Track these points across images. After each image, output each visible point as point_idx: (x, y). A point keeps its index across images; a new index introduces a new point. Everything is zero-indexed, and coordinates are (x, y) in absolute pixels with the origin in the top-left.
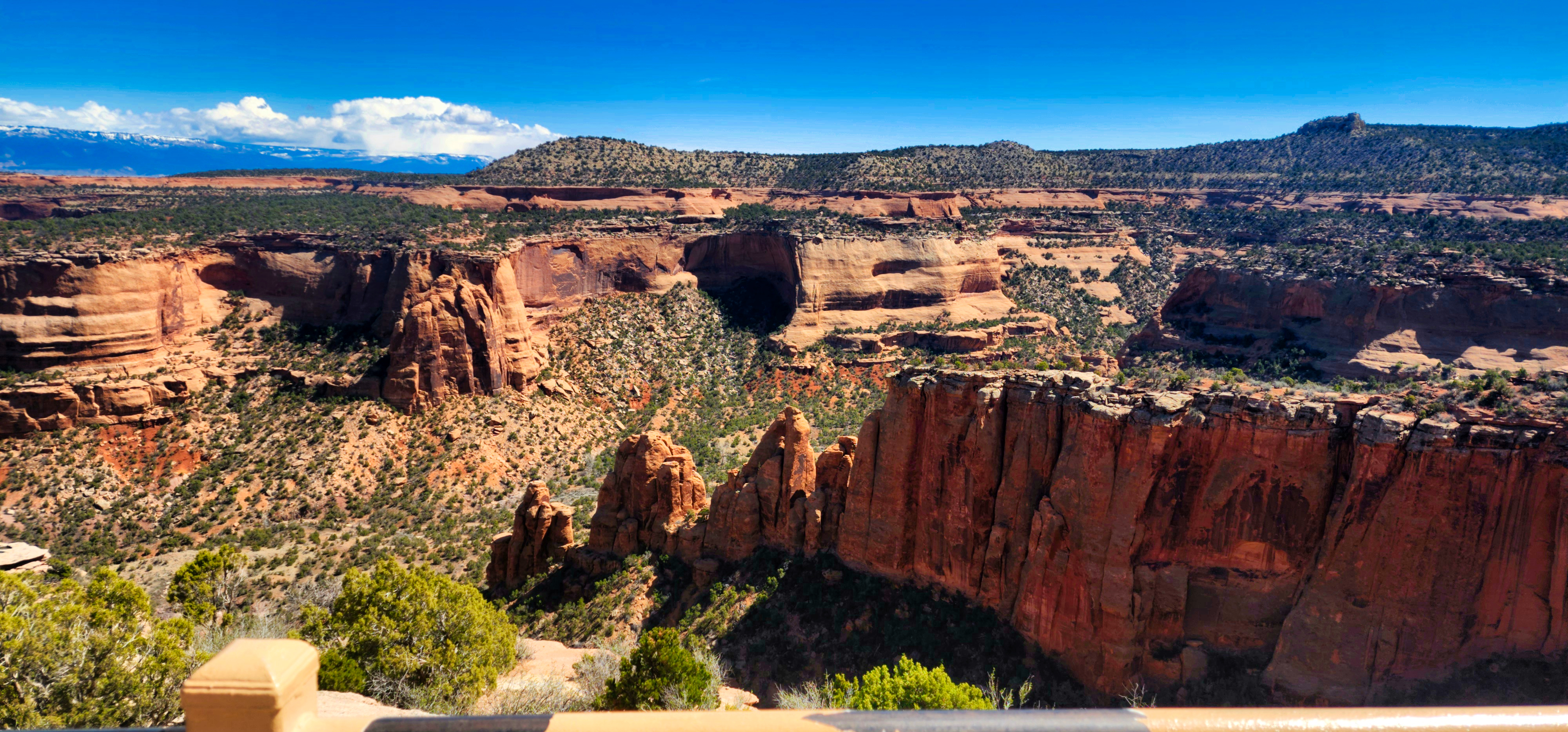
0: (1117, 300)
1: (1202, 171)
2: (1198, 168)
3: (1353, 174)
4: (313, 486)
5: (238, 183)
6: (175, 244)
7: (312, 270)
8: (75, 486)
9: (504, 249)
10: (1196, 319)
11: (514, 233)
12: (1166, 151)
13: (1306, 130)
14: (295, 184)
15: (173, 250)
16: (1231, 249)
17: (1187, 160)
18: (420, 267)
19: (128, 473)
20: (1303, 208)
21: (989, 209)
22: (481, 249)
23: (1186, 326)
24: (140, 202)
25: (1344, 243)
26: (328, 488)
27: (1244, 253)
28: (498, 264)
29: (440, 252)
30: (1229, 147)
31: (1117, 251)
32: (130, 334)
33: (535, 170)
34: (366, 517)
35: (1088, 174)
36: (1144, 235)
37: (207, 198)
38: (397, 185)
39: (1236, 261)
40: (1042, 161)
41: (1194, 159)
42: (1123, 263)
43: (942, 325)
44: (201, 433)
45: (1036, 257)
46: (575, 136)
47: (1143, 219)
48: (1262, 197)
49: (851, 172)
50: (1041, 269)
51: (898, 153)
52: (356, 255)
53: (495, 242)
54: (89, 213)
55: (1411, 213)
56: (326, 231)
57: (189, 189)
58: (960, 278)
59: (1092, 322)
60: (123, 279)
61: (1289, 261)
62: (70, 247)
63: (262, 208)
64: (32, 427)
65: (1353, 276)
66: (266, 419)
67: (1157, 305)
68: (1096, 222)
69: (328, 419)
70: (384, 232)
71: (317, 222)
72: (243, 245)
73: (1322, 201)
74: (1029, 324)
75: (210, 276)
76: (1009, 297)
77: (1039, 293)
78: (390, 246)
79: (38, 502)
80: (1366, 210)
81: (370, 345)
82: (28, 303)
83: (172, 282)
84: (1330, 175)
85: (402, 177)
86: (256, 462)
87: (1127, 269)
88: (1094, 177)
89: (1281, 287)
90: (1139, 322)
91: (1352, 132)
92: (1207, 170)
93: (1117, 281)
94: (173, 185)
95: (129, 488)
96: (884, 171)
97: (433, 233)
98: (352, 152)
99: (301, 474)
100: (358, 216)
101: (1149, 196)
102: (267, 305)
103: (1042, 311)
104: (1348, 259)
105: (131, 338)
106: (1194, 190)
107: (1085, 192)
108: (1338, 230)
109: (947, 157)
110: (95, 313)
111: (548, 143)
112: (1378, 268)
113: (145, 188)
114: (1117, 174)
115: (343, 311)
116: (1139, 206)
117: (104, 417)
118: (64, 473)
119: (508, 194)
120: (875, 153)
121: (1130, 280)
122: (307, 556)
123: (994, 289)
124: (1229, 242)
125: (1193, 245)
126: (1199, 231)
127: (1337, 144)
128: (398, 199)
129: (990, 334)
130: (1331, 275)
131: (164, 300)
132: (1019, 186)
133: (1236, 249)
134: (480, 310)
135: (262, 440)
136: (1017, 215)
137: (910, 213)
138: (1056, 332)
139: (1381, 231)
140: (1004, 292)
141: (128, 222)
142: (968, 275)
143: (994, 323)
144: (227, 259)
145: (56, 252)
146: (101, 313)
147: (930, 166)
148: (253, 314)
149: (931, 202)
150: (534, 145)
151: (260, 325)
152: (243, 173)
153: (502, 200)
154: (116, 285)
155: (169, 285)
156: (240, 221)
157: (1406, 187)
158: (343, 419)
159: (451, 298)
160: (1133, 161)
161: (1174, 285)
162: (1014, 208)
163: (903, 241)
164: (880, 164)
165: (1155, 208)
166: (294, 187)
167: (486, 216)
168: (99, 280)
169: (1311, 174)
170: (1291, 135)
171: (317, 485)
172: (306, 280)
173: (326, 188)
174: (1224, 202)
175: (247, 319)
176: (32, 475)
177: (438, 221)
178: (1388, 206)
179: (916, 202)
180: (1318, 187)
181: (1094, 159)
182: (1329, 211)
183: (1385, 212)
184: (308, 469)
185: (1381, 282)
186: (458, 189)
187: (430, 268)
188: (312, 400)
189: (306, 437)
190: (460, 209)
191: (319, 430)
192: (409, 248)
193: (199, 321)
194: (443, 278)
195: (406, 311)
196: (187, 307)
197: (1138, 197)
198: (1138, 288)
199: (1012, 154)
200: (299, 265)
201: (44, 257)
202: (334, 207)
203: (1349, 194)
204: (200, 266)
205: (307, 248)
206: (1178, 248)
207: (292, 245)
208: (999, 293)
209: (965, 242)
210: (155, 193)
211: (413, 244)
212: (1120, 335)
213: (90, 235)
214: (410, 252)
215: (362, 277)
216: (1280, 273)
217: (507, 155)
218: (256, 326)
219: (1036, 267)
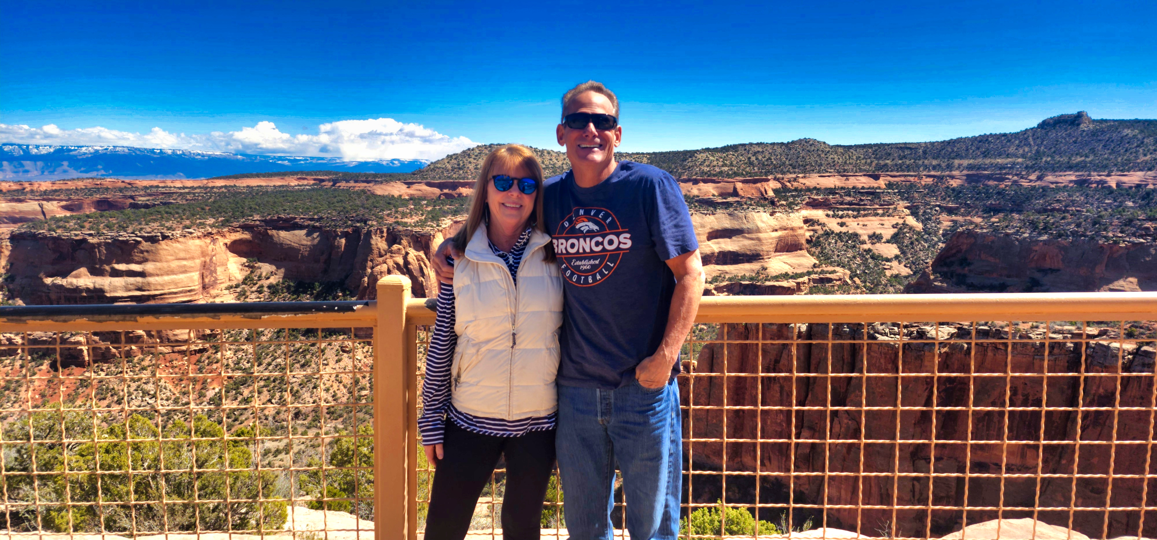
0: (897, 257)
1: (962, 158)
2: (959, 156)
3: (1083, 158)
4: (303, 397)
5: (254, 182)
6: (211, 226)
7: (305, 242)
8: (142, 397)
9: (438, 226)
10: (959, 270)
11: (445, 214)
12: (932, 144)
13: (1043, 125)
14: (293, 182)
15: (210, 230)
16: (987, 217)
17: (950, 150)
18: (379, 239)
19: (178, 387)
20: (1044, 184)
21: (796, 190)
22: (422, 226)
23: (952, 276)
24: (188, 197)
25: (1077, 211)
26: (314, 398)
27: (997, 220)
28: (434, 236)
29: (393, 228)
30: (983, 139)
31: (895, 220)
32: (180, 289)
33: (460, 169)
34: (341, 420)
35: (872, 162)
36: (917, 208)
37: (233, 193)
38: (364, 182)
39: (991, 226)
40: (836, 153)
41: (955, 149)
42: (900, 229)
43: (761, 277)
44: (228, 359)
45: (833, 225)
46: (488, 144)
47: (916, 195)
48: (1010, 177)
49: (690, 164)
50: (837, 234)
51: (726, 149)
52: (335, 231)
53: (432, 221)
54: (154, 205)
55: (1131, 188)
56: (314, 215)
57: (221, 187)
58: (774, 242)
59: (878, 274)
60: (177, 251)
61: (1033, 225)
62: (141, 229)
63: (270, 199)
64: (114, 355)
65: (1085, 236)
66: (271, 349)
67: (928, 261)
68: (879, 198)
69: (314, 349)
70: (354, 215)
71: (308, 208)
72: (257, 226)
73: (1059, 179)
74: (828, 276)
75: (235, 248)
76: (812, 255)
77: (836, 252)
78: (358, 225)
79: (116, 408)
80: (1094, 185)
81: (344, 295)
82: (113, 269)
83: (210, 252)
84: (1064, 159)
85: (367, 176)
86: (265, 380)
87: (904, 233)
88: (877, 164)
89: (1027, 246)
90: (915, 273)
91: (1082, 126)
92: (966, 157)
93: (896, 242)
94: (211, 185)
95: (178, 398)
96: (715, 163)
97: (388, 215)
98: (332, 159)
99: (295, 389)
100: (337, 205)
101: (920, 178)
102: (273, 268)
103: (838, 265)
104: (1081, 223)
105: (181, 292)
106: (955, 173)
107: (870, 176)
108: (1072, 201)
109: (763, 152)
110: (158, 275)
111: (469, 149)
112: (1105, 230)
113: (192, 188)
114: (894, 162)
115: (325, 271)
116: (912, 186)
117: (162, 348)
118: (135, 388)
119: (441, 186)
120: (708, 150)
121: (906, 242)
122: (299, 447)
123: (801, 249)
124: (985, 211)
125: (956, 214)
126: (961, 204)
127: (1069, 135)
128: (364, 192)
129: (798, 284)
130: (1068, 236)
131: (204, 265)
132: (819, 172)
133: (991, 217)
134: (421, 269)
135: (269, 364)
136: (817, 194)
137: (735, 193)
138: (849, 282)
139: (1107, 201)
140: (809, 252)
141: (180, 211)
142: (780, 239)
143: (801, 275)
144: (246, 236)
145: (132, 233)
146: (162, 275)
147: (750, 158)
148: (264, 274)
149: (751, 185)
150: (459, 151)
151: (268, 282)
152: (258, 176)
153: (437, 191)
154: (172, 255)
155: (208, 255)
156: (255, 209)
157: (1126, 167)
158: (325, 348)
159: (401, 261)
160: (907, 152)
161: (941, 245)
162: (815, 188)
163: (730, 215)
164: (711, 158)
165: (925, 187)
166: (292, 184)
167: (425, 202)
168: (161, 252)
169: (1049, 159)
170: (1032, 129)
171: (306, 396)
172: (300, 250)
173: (314, 184)
174: (980, 181)
175: (260, 278)
176: (113, 389)
177: (391, 206)
178: (1112, 181)
179: (739, 185)
180: (1054, 168)
181: (876, 150)
182: (1064, 187)
183: (1110, 187)
184: (300, 385)
185: (1108, 241)
186: (406, 183)
187: (386, 240)
188: (303, 335)
189: (299, 362)
190: (407, 197)
191: (308, 357)
192: (372, 226)
193: (227, 279)
194: (395, 247)
195: (369, 271)
196: (219, 270)
197: (912, 179)
198: (913, 248)
199: (813, 148)
200: (295, 239)
201: (124, 236)
202: (319, 198)
203: (1080, 173)
204: (228, 241)
205: (301, 227)
206: (944, 217)
207: (291, 225)
208: (804, 252)
209: (778, 214)
210: (198, 191)
211: (375, 223)
212: (899, 284)
213: (155, 220)
214: (372, 229)
215: (339, 247)
216: (1026, 235)
217: (440, 159)
218: (266, 283)
219: (833, 232)
